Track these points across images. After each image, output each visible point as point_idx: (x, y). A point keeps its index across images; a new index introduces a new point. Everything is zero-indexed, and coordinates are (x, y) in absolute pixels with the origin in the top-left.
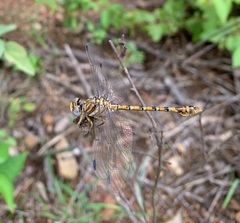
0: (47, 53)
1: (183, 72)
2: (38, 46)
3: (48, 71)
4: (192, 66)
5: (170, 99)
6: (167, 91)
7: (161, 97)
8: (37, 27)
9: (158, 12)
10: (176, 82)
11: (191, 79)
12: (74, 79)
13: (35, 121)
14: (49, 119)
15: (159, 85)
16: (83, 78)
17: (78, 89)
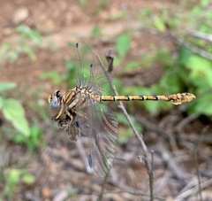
0: (49, 127)
1: (180, 147)
2: (41, 120)
3: (49, 145)
4: (189, 141)
5: (168, 174)
6: (165, 165)
7: (159, 171)
8: (41, 103)
9: (154, 88)
10: (174, 156)
11: (188, 154)
12: (73, 152)
13: (33, 193)
14: (46, 192)
15: (157, 160)
16: (82, 151)
17: (77, 163)
